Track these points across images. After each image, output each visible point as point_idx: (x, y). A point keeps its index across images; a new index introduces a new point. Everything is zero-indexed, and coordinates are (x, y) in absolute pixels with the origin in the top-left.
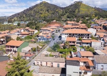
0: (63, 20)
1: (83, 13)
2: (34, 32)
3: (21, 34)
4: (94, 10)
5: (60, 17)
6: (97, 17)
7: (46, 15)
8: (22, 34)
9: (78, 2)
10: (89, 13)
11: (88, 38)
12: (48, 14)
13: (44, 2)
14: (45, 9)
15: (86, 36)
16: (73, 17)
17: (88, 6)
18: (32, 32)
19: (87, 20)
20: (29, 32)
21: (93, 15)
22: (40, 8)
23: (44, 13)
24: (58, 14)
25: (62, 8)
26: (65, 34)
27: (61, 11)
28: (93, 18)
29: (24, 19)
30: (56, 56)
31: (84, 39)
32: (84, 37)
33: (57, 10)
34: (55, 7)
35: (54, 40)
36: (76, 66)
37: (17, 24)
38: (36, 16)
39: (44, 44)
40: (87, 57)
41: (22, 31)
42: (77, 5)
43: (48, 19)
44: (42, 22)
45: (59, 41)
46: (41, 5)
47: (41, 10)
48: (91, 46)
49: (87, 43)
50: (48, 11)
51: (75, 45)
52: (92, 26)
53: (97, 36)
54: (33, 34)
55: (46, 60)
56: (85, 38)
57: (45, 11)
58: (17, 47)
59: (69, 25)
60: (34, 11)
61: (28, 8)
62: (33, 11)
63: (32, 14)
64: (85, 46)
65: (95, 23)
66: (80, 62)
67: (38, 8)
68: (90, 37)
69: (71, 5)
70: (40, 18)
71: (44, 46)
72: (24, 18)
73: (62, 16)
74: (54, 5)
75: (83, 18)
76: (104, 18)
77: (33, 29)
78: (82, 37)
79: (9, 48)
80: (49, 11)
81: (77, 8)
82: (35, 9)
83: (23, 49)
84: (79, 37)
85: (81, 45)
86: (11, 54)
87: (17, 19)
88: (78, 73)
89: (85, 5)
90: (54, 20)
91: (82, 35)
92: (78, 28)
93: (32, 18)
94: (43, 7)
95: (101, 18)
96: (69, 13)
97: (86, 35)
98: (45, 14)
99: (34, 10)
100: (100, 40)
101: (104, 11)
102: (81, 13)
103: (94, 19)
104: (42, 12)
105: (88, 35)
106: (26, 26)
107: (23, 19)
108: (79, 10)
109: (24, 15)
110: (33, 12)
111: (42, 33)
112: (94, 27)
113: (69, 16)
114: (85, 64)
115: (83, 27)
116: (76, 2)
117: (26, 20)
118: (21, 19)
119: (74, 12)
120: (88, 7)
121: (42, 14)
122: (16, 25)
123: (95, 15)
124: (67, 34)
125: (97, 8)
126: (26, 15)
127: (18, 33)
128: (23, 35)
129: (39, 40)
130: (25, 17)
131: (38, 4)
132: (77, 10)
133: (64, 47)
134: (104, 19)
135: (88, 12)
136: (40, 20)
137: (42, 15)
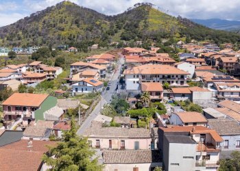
0: (113, 45)
1: (155, 29)
2: (54, 72)
3: (25, 78)
4: (176, 23)
5: (106, 38)
6: (184, 39)
7: (74, 32)
8: (28, 78)
9: (144, 5)
10: (167, 30)
11: (182, 83)
12: (78, 30)
13: (66, 4)
14: (70, 18)
15: (177, 79)
16: (133, 38)
17: (165, 15)
18: (51, 73)
19: (166, 44)
20: (42, 72)
21: (175, 34)
22: (58, 17)
23: (68, 27)
24: (100, 31)
25: (109, 18)
26: (134, 76)
27: (106, 24)
28: (177, 39)
29: (20, 41)
30: (125, 125)
31: (175, 87)
32: (173, 82)
33: (98, 23)
34: (93, 14)
35: (108, 89)
36: (190, 145)
37: (6, 54)
38: (50, 35)
39: (90, 100)
40: (195, 124)
41: (24, 70)
42: (141, 12)
43: (79, 41)
44: (66, 49)
45: (122, 91)
46: (61, 11)
47: (61, 21)
48: (192, 101)
49: (183, 95)
50: (77, 22)
51: (161, 100)
52: (182, 58)
53: (198, 79)
54: (52, 77)
55: (107, 134)
56: (175, 84)
57: (69, 24)
58: (33, 109)
59: (131, 55)
60: (44, 22)
61: (29, 16)
62: (41, 22)
63: (40, 30)
64: (181, 101)
65: (186, 52)
66: (194, 136)
67: (54, 17)
68: (185, 82)
69: (129, 12)
70: (59, 39)
71: (91, 103)
72: (19, 39)
73: (109, 34)
74: (89, 9)
75: (155, 39)
76: (199, 40)
77: (50, 65)
78: (169, 82)
79: (13, 113)
80: (80, 22)
81: (143, 18)
82: (46, 18)
83: (46, 112)
84: (163, 82)
85: (171, 99)
86: (20, 126)
87: (3, 42)
88: (193, 158)
89: (157, 12)
90: (93, 43)
91: (169, 77)
92: (157, 62)
93: (39, 39)
94: (66, 13)
95: (192, 41)
96: (124, 28)
97: (177, 76)
98: (70, 30)
99: (43, 20)
100: (206, 86)
101: (198, 25)
102: (150, 29)
103: (180, 43)
104: (63, 25)
105: (182, 77)
106: (29, 58)
107: (17, 42)
108: (145, 22)
109: (20, 33)
110: (40, 25)
111: (79, 73)
112: (188, 60)
113: (126, 35)
114: (203, 139)
115: (165, 61)
116: (139, 4)
117: (26, 45)
118: (14, 42)
119: (136, 26)
120: (165, 17)
121: (63, 30)
122: (5, 57)
123: (180, 34)
124: (138, 76)
125: (184, 19)
126: (25, 32)
127: (17, 76)
128: (31, 79)
129: (74, 91)
130: (22, 36)
131: (52, 7)
132: (142, 24)
133: (136, 106)
134: (199, 43)
135: (165, 26)
136: (59, 43)
137: (63, 33)
